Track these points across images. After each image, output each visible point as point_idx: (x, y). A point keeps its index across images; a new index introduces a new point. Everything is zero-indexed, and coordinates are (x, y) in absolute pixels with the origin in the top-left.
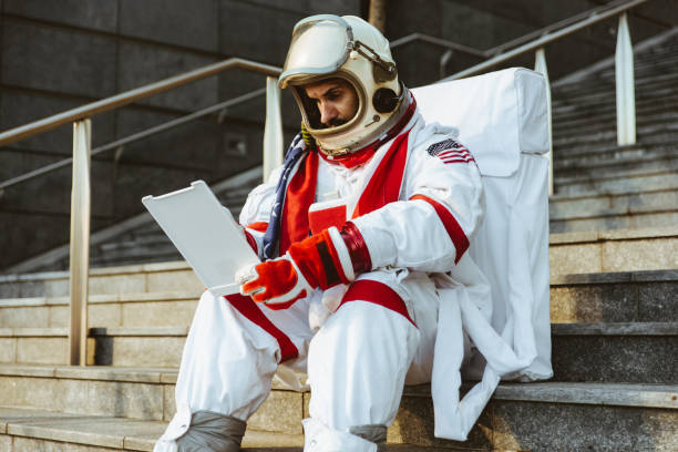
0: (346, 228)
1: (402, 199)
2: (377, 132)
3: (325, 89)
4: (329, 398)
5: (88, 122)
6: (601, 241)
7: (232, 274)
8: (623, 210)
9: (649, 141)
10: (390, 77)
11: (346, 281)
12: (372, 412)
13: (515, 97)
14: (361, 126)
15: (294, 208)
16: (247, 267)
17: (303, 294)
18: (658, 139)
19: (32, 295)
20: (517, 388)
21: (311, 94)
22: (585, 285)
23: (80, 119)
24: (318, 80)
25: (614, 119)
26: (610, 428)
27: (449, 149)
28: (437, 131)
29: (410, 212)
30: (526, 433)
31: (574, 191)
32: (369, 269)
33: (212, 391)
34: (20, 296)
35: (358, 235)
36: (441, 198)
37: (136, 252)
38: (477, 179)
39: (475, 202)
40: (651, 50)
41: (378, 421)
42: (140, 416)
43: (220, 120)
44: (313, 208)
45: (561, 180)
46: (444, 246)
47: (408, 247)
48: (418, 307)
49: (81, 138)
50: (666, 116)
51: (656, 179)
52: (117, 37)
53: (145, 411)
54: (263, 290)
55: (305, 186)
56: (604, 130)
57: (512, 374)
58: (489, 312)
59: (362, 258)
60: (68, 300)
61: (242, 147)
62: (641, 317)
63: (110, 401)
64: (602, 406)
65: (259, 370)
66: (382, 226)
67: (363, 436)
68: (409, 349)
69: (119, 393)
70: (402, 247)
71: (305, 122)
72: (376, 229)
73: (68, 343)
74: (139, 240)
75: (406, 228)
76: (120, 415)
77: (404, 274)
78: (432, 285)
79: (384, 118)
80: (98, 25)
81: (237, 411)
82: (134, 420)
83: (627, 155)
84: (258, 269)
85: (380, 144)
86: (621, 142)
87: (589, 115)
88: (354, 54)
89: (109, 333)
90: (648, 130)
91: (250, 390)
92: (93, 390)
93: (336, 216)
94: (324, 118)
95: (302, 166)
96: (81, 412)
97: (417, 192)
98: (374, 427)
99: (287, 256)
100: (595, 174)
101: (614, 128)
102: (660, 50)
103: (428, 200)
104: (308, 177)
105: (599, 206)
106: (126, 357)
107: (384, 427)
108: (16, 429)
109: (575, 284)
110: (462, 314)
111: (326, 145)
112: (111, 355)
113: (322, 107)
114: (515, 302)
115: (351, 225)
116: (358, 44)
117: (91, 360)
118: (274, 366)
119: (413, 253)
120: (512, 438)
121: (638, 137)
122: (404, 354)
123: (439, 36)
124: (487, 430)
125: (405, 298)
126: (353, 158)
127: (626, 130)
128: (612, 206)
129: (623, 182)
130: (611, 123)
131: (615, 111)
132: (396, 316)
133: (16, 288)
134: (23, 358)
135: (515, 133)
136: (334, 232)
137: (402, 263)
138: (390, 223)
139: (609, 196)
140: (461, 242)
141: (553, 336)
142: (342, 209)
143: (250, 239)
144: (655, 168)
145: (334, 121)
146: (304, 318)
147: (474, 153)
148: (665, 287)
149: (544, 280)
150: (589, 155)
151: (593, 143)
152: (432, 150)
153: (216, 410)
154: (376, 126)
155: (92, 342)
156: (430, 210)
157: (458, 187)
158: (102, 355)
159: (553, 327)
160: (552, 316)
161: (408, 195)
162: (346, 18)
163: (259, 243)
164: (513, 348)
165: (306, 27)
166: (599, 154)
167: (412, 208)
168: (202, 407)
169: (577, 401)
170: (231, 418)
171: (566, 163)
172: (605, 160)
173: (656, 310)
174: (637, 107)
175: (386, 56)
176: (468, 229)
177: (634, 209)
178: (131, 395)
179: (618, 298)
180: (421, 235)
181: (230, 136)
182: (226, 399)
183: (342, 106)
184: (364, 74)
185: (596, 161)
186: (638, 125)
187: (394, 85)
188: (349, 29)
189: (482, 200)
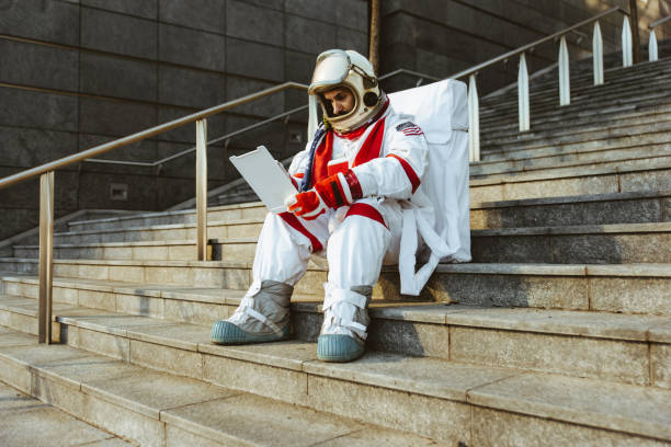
0: (348, 173)
1: (382, 156)
2: (367, 118)
3: (336, 93)
4: (339, 270)
5: (205, 120)
6: (503, 183)
7: (282, 200)
8: (520, 168)
9: (537, 128)
10: (373, 85)
11: (348, 204)
12: (363, 279)
13: (449, 97)
14: (357, 115)
15: (319, 164)
16: (291, 196)
17: (323, 211)
18: (543, 127)
19: (177, 223)
20: (449, 266)
21: (327, 96)
22: (492, 209)
23: (200, 118)
24: (332, 88)
25: (517, 117)
26: (502, 287)
27: (409, 128)
28: (402, 117)
29: (385, 163)
30: (453, 291)
31: (492, 159)
32: (361, 197)
33: (273, 269)
34: (171, 223)
35: (355, 177)
36: (404, 156)
37: (238, 199)
38: (424, 144)
39: (423, 158)
40: (542, 76)
41: (366, 284)
42: (236, 287)
43: (286, 122)
44: (330, 163)
45: (485, 152)
46: (406, 184)
47: (384, 184)
48: (390, 219)
49: (201, 130)
50: (548, 114)
51: (540, 150)
52: (225, 75)
53: (239, 285)
54: (300, 209)
55: (325, 151)
56: (511, 123)
57: (447, 258)
58: (433, 223)
59: (357, 190)
60: (195, 225)
61: (299, 138)
62: (525, 226)
63: (220, 279)
64: (498, 274)
65: (300, 257)
66: (368, 172)
67: (358, 292)
68: (385, 242)
69: (225, 275)
70: (380, 184)
71: (325, 114)
72: (366, 174)
73: (196, 248)
74: (240, 193)
75: (383, 172)
76: (225, 287)
77: (382, 200)
78: (399, 207)
79: (370, 110)
80: (213, 67)
81: (288, 280)
82: (233, 289)
83: (525, 137)
84: (297, 197)
85: (368, 125)
86: (521, 129)
87: (503, 115)
88: (351, 72)
89: (220, 242)
90: (537, 122)
91: (295, 268)
92: (210, 273)
93: (343, 167)
94: (335, 111)
95: (324, 140)
96: (203, 286)
97: (390, 152)
98: (364, 286)
99: (314, 189)
100: (505, 149)
101: (518, 122)
102: (548, 77)
103: (396, 157)
104: (327, 146)
105: (507, 166)
106: (230, 255)
107: (370, 287)
108: (166, 294)
109: (487, 208)
110: (417, 223)
111: (338, 127)
112: (220, 255)
113: (334, 104)
114: (448, 216)
115: (351, 171)
116: (354, 66)
117: (209, 258)
118: (309, 255)
119: (387, 187)
120: (446, 294)
121: (531, 126)
122: (382, 246)
123: (415, 70)
124: (432, 290)
125: (382, 213)
126: (353, 134)
127: (524, 123)
128: (514, 167)
129: (522, 153)
130: (516, 119)
131: (517, 112)
132: (377, 224)
133: (168, 219)
134: (172, 257)
135: (448, 118)
136: (341, 176)
137: (380, 193)
138: (373, 170)
139: (513, 160)
140: (415, 181)
141: (472, 237)
142: (346, 164)
143: (294, 182)
144: (541, 144)
145: (341, 113)
146: (325, 226)
147: (424, 130)
148: (539, 208)
149: (466, 205)
150: (501, 138)
151: (505, 131)
152: (399, 128)
153: (276, 280)
154: (366, 114)
155: (210, 247)
156: (397, 162)
157: (414, 150)
158: (216, 255)
159: (471, 232)
160: (471, 226)
161: (385, 154)
162: (348, 52)
163: (299, 184)
164: (447, 243)
165: (324, 58)
166: (508, 137)
167: (386, 162)
168: (267, 278)
169: (483, 272)
170: (284, 284)
171: (489, 142)
172: (512, 140)
173: (533, 222)
174: (531, 109)
175: (371, 73)
176: (419, 174)
177: (527, 168)
178: (231, 275)
179: (512, 215)
180: (391, 176)
181: (292, 132)
182: (281, 273)
183: (346, 104)
184: (358, 84)
185: (506, 141)
186: (531, 120)
187: (376, 90)
188: (348, 58)
189: (428, 157)
